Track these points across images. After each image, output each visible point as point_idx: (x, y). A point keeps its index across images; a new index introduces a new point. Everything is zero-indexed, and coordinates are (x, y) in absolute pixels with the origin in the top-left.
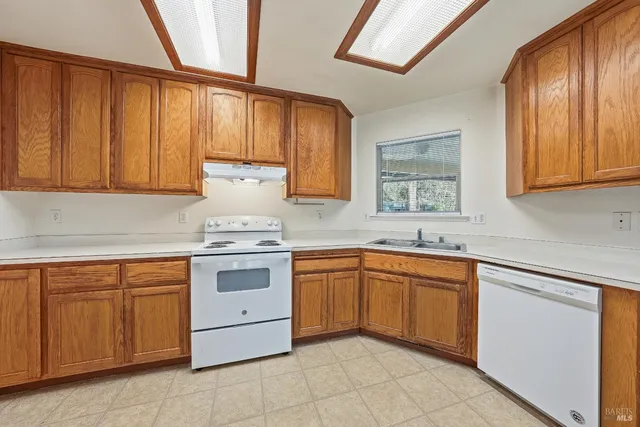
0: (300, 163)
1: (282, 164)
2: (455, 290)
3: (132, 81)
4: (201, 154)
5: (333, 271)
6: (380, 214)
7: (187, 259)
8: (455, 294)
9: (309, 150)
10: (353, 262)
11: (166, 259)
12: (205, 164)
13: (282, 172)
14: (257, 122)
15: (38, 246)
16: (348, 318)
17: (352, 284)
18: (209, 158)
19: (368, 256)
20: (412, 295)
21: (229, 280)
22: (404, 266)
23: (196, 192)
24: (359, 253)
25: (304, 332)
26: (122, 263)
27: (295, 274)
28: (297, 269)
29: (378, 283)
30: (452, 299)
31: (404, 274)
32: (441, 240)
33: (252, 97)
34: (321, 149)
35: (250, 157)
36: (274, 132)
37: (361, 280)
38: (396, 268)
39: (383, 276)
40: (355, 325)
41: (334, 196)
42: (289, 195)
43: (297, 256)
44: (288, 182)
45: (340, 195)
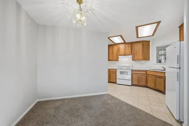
0: (135, 54)
1: (131, 55)
4: (118, 55)
5: (140, 74)
7: (116, 69)
9: (137, 52)
10: (145, 73)
13: (131, 56)
17: (144, 77)
18: (119, 55)
19: (148, 72)
20: (155, 79)
21: (121, 73)
23: (118, 60)
24: (146, 71)
25: (134, 83)
27: (132, 73)
29: (149, 77)
30: (162, 80)
31: (154, 75)
33: (126, 45)
34: (139, 51)
35: (125, 54)
36: (130, 50)
37: (146, 76)
38: (152, 74)
39: (150, 76)
40: (145, 85)
41: (142, 60)
42: (133, 60)
43: (132, 70)
44: (132, 58)
45: (145, 60)
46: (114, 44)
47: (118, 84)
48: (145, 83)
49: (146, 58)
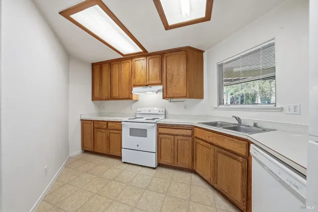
0: (168, 82)
1: (161, 84)
2: (239, 161)
3: (115, 64)
4: (132, 84)
5: (177, 135)
6: (220, 106)
7: (122, 123)
8: (240, 164)
9: (173, 76)
10: (189, 132)
11: (117, 122)
12: (133, 88)
13: (161, 87)
14: (150, 68)
15: (100, 116)
16: (186, 162)
17: (188, 145)
18: (134, 86)
19: (196, 130)
20: (216, 157)
21: (134, 132)
22: (211, 138)
23: (130, 98)
24: (192, 128)
26: (108, 122)
27: (159, 134)
28: (160, 132)
29: (200, 146)
31: (212, 144)
32: (255, 125)
33: (148, 58)
34: (178, 74)
35: (148, 83)
37: (193, 142)
39: (202, 142)
40: (190, 167)
41: (186, 97)
42: (164, 98)
43: (160, 126)
44: (163, 92)
45: (191, 96)
46: (121, 57)
47: (125, 163)
48: (191, 161)
49: (195, 91)
